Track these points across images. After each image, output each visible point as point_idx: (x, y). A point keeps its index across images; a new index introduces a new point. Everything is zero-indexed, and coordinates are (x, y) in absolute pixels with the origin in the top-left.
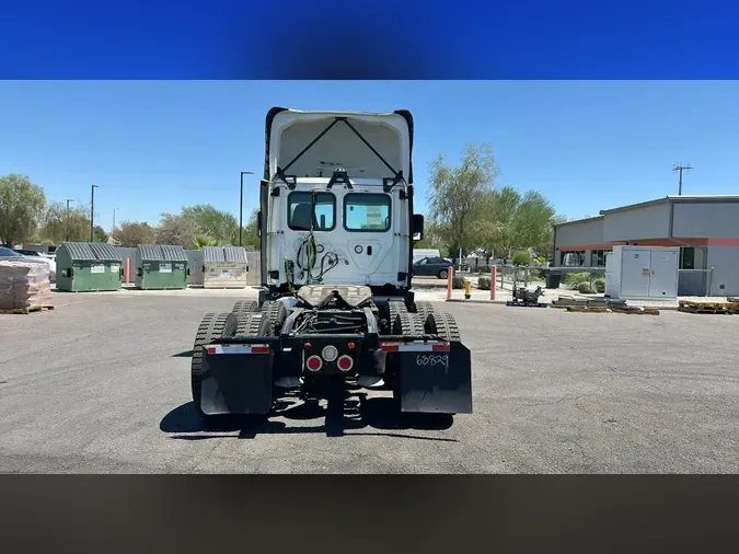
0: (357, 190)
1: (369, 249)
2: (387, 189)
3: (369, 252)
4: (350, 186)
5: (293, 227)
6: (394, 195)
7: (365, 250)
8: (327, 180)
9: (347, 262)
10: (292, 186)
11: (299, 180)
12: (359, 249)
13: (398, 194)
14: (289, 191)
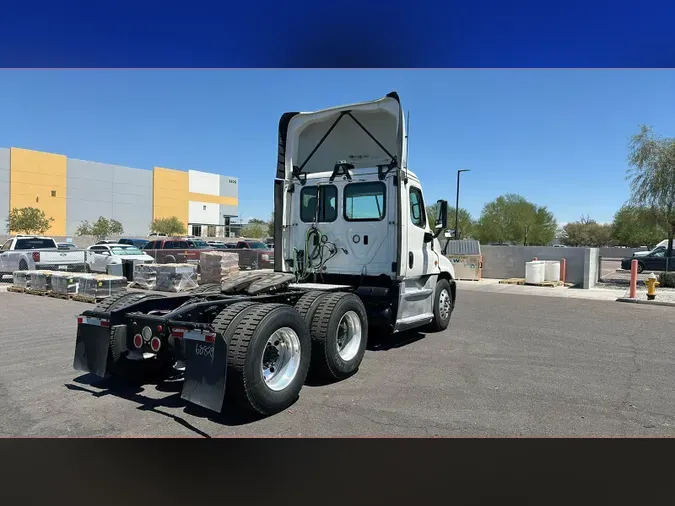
0: (355, 180)
1: (366, 238)
2: (382, 176)
3: (366, 242)
4: (349, 176)
5: (304, 219)
6: (389, 182)
7: (362, 239)
8: (330, 173)
9: (346, 252)
10: (303, 182)
11: (309, 176)
12: (356, 239)
13: (392, 179)
14: (301, 187)
